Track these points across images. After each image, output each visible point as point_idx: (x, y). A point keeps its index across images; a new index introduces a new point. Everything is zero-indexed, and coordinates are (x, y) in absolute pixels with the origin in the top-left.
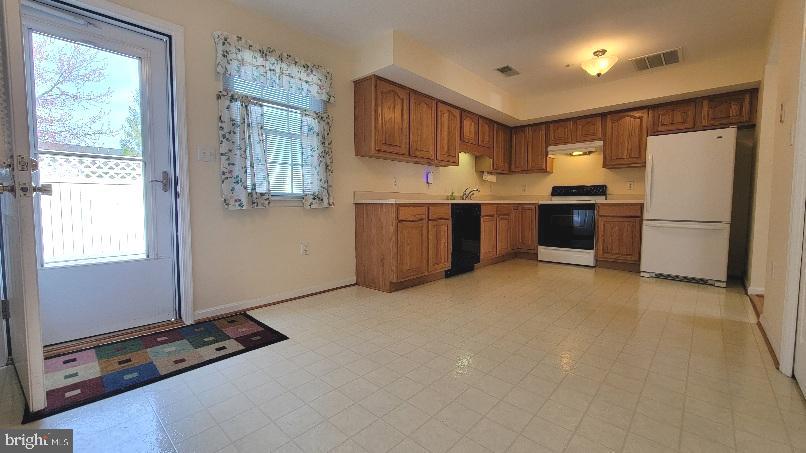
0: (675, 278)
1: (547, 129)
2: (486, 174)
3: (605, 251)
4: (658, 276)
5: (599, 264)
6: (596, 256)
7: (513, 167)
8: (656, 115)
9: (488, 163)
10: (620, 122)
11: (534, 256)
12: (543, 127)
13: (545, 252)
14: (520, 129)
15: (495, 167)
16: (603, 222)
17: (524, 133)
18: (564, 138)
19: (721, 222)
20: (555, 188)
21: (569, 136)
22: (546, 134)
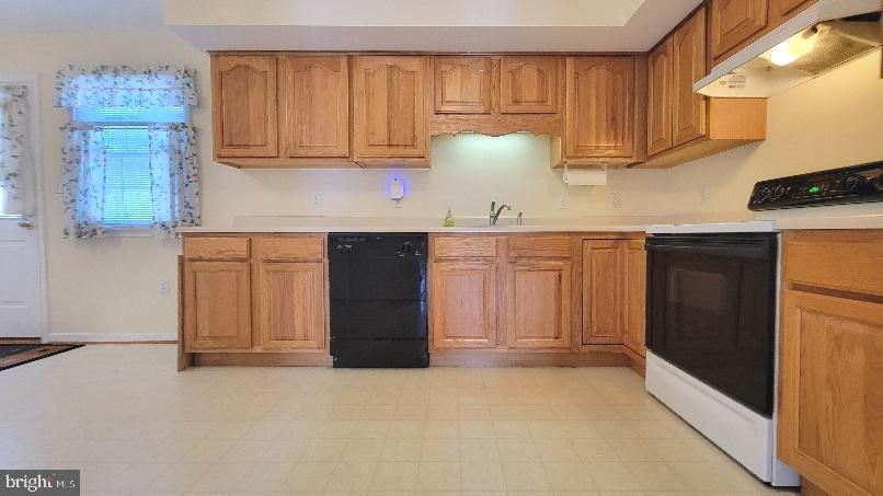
2: (566, 170)
14: (660, 48)
15: (570, 152)
16: (798, 311)
17: (666, 55)
18: (745, 24)
20: (761, 187)
21: (757, 9)
22: (707, 34)
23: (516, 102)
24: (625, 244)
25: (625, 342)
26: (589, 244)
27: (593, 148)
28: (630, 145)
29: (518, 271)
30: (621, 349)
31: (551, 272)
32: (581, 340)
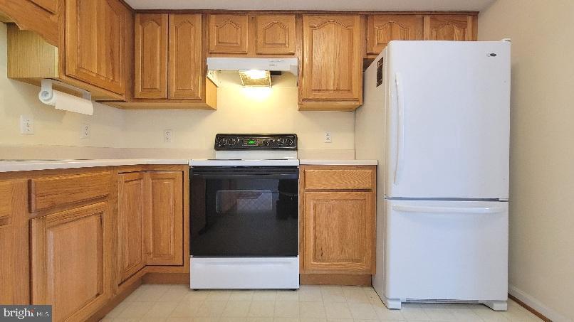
1: (205, 23)
2: (47, 87)
3: (319, 257)
5: (308, 279)
6: (303, 266)
7: (139, 88)
9: (47, 59)
10: (323, 29)
11: (183, 279)
13: (204, 269)
14: (152, 15)
15: (72, 70)
16: (312, 201)
17: (159, 24)
18: (235, 45)
19: (497, 200)
20: (220, 137)
21: (243, 41)
22: (204, 34)
24: (148, 175)
25: (149, 263)
26: (123, 178)
27: (94, 75)
28: (121, 84)
29: (49, 228)
30: (147, 270)
31: (94, 217)
32: (118, 280)
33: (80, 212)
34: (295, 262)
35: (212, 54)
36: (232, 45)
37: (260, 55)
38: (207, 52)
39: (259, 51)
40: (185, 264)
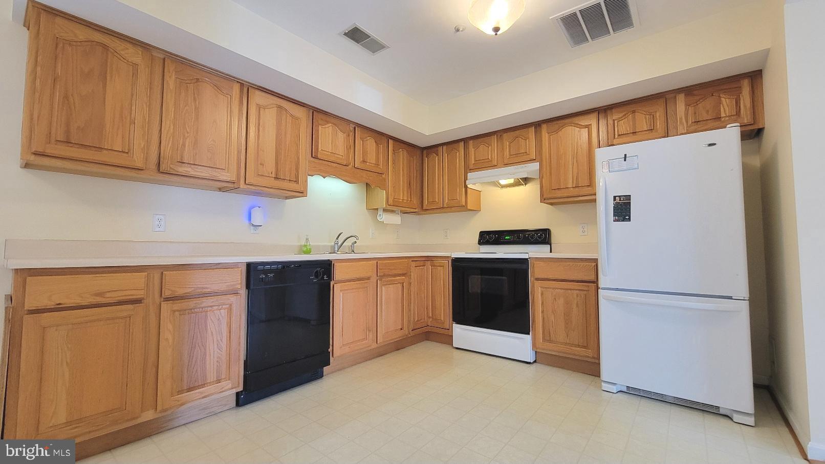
0: (661, 399)
1: (466, 148)
2: (380, 212)
3: (547, 338)
4: (631, 392)
5: (541, 358)
6: (534, 345)
7: (426, 202)
8: (611, 122)
9: (381, 197)
10: (560, 133)
11: (448, 339)
12: (462, 144)
13: (464, 334)
14: (432, 149)
15: (391, 201)
16: (540, 288)
17: (437, 155)
18: (487, 160)
19: (730, 298)
20: (482, 234)
21: (493, 157)
22: (465, 155)
23: (364, 161)
24: (429, 263)
25: (429, 324)
26: (413, 264)
27: (401, 200)
28: (415, 201)
29: (383, 285)
30: (429, 329)
31: (399, 284)
32: (411, 328)
33: (394, 280)
34: (528, 338)
35: (471, 170)
36: (485, 161)
37: (506, 165)
38: (468, 169)
39: (506, 162)
40: (450, 329)
